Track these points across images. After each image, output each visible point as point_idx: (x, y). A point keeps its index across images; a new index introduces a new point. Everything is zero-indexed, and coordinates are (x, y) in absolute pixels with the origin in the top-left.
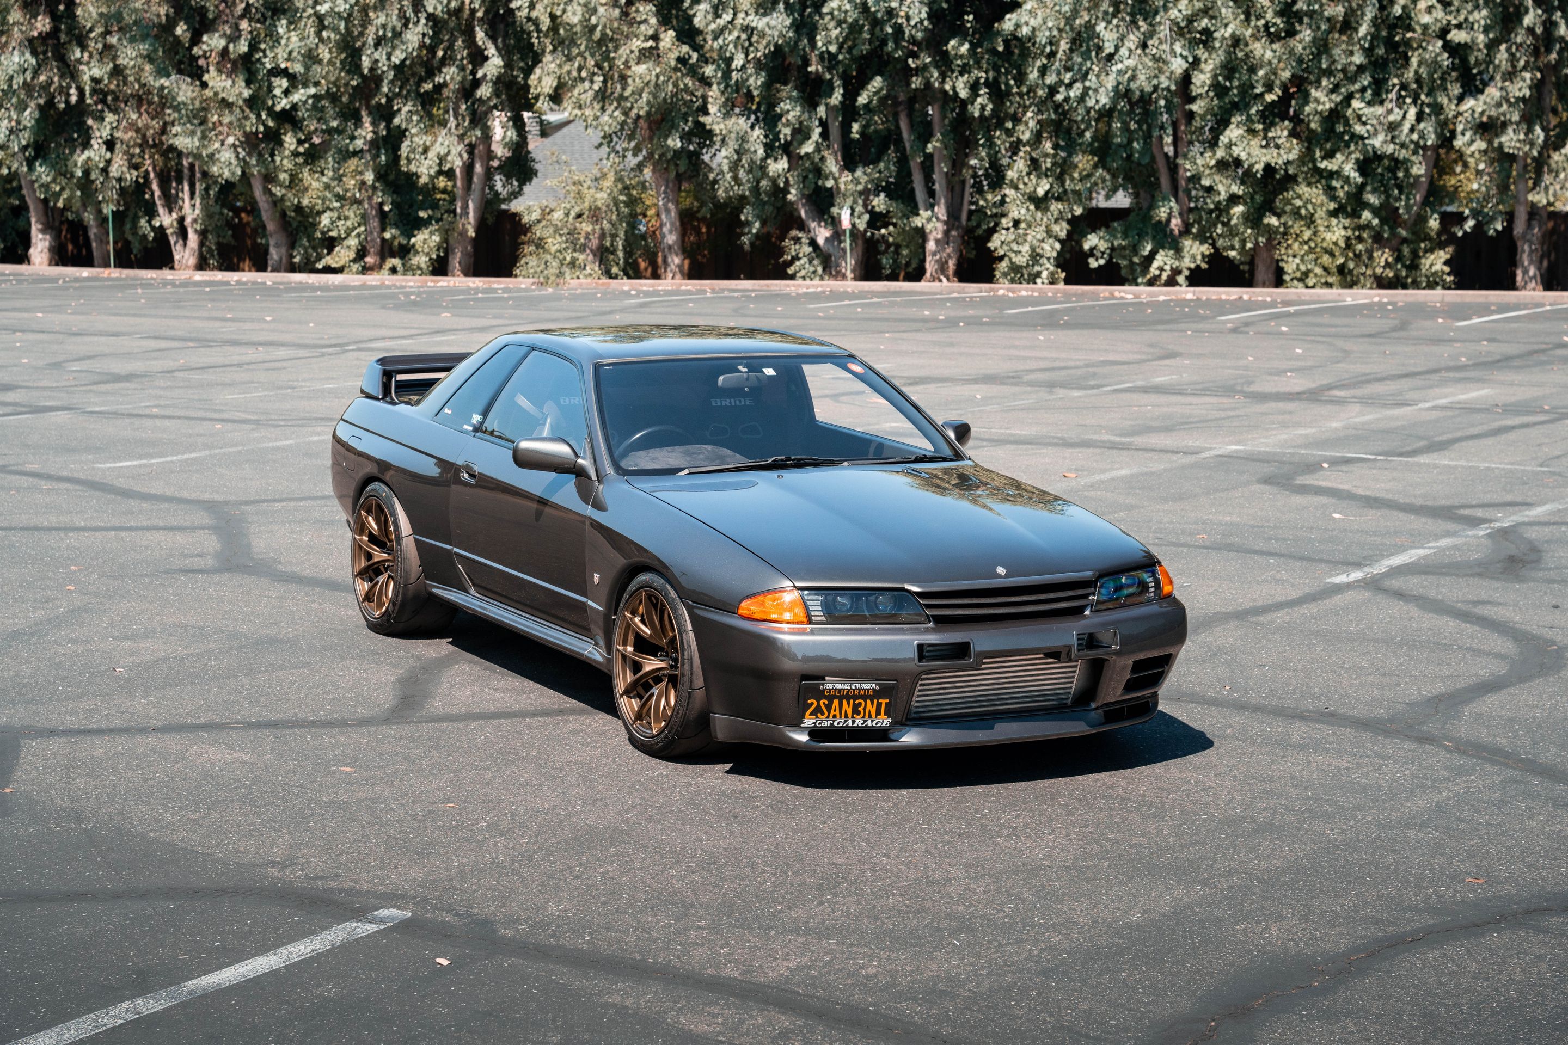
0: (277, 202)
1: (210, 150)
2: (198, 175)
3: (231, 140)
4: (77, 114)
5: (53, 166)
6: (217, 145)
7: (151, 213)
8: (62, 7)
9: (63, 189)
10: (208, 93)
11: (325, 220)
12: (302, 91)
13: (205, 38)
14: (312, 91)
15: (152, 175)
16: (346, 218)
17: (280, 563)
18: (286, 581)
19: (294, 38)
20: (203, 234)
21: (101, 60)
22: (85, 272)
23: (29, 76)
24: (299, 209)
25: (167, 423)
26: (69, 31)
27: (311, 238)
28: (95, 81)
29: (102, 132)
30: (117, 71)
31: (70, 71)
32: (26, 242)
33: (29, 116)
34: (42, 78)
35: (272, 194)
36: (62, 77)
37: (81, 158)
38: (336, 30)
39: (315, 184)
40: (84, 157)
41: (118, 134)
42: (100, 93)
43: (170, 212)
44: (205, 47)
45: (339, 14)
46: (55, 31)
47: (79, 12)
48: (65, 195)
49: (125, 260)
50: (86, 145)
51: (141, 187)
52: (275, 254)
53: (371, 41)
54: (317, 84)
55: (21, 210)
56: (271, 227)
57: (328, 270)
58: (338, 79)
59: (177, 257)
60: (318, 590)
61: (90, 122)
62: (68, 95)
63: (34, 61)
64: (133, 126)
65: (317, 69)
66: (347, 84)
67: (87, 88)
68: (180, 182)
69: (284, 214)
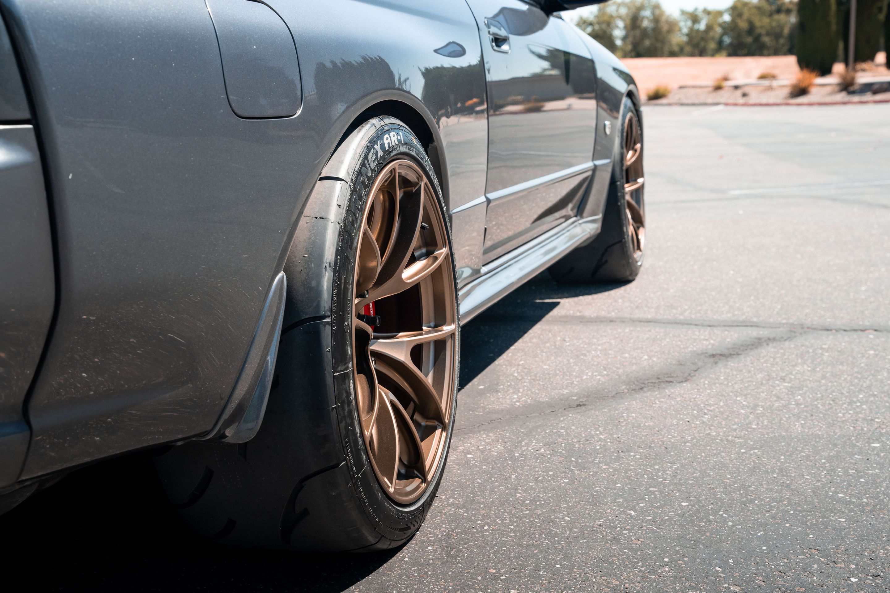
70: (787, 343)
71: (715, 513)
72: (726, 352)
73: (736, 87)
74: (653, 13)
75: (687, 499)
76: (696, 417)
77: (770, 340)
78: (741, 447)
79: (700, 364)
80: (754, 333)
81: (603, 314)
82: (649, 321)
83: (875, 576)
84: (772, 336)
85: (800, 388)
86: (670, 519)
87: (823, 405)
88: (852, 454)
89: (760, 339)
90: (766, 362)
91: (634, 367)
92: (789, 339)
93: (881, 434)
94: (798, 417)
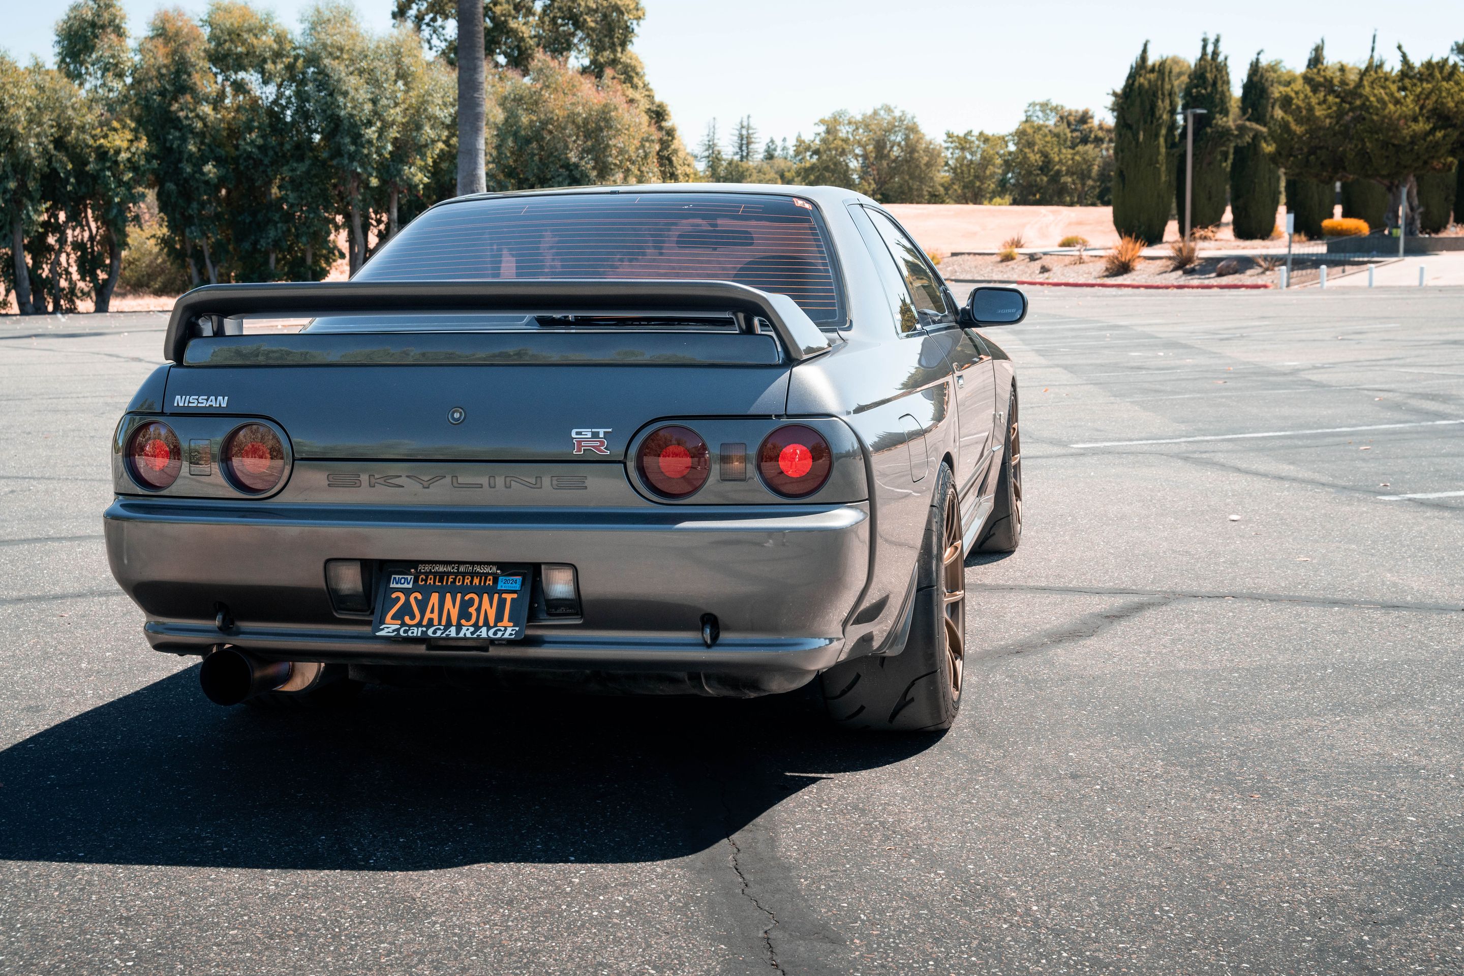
70: (1164, 608)
71: (1137, 712)
72: (1117, 614)
73: (1032, 258)
74: (907, 138)
75: (1117, 705)
76: (1109, 659)
77: (1150, 605)
78: (1145, 676)
79: (1099, 623)
80: (1136, 599)
81: (1001, 582)
82: (1044, 589)
83: (1236, 737)
84: (1152, 601)
85: (1180, 640)
86: (1110, 715)
87: (1198, 651)
88: (1220, 680)
89: (1142, 604)
90: (1150, 621)
91: (1048, 626)
92: (1165, 604)
93: (1239, 669)
94: (1181, 658)
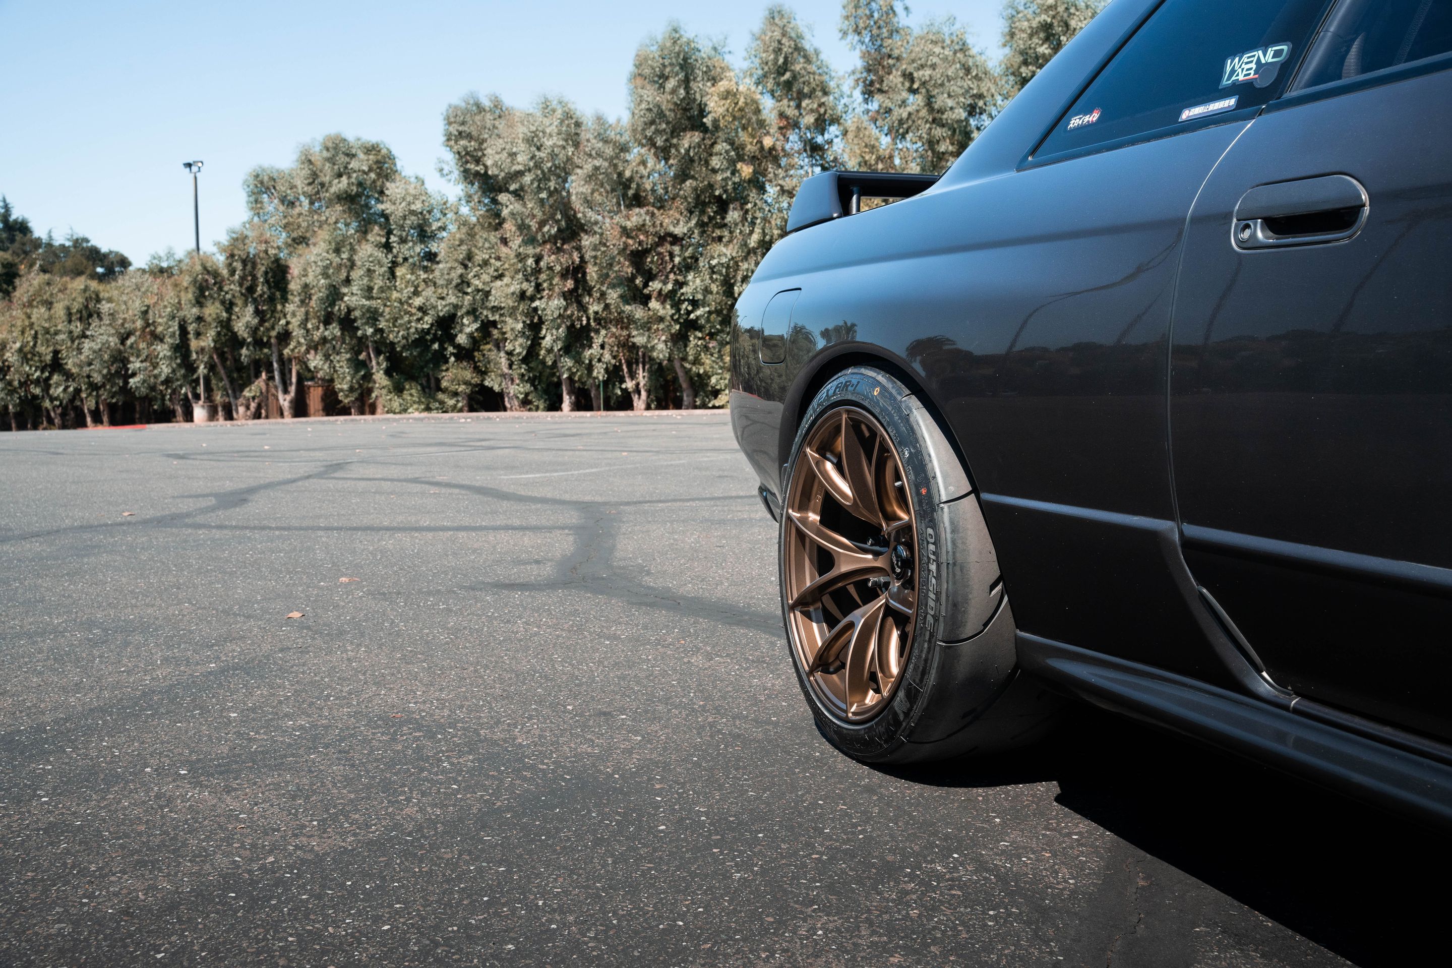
0: (687, 372)
1: (652, 344)
2: (647, 360)
3: (663, 338)
4: (587, 329)
5: (573, 358)
6: (656, 341)
7: (622, 381)
8: (580, 275)
9: (578, 370)
10: (651, 313)
11: (713, 380)
12: (702, 309)
13: (650, 284)
14: (707, 309)
15: (623, 361)
16: (725, 379)
17: (648, 573)
18: (652, 605)
19: (698, 281)
20: (649, 392)
21: (599, 303)
22: (588, 414)
23: (562, 311)
24: (699, 375)
25: (585, 453)
26: (584, 289)
27: (705, 392)
28: (596, 313)
29: (598, 341)
30: (607, 306)
31: (583, 308)
32: (561, 401)
33: (562, 331)
34: (569, 312)
35: (685, 368)
36: (579, 311)
37: (587, 353)
38: (721, 274)
39: (708, 361)
40: (589, 353)
41: (606, 340)
42: (598, 320)
43: (632, 379)
44: (650, 288)
45: (722, 264)
46: (575, 289)
47: (588, 278)
48: (579, 374)
49: (608, 407)
50: (590, 347)
51: (617, 369)
52: (686, 399)
53: (739, 278)
54: (709, 305)
55: (559, 384)
56: (684, 385)
57: (714, 407)
58: (721, 301)
59: (635, 404)
60: (704, 623)
61: (592, 334)
62: (582, 321)
63: (565, 303)
64: (613, 335)
65: (710, 297)
66: (726, 304)
67: (592, 317)
68: (637, 365)
69: (691, 379)
